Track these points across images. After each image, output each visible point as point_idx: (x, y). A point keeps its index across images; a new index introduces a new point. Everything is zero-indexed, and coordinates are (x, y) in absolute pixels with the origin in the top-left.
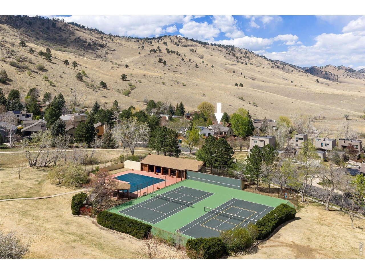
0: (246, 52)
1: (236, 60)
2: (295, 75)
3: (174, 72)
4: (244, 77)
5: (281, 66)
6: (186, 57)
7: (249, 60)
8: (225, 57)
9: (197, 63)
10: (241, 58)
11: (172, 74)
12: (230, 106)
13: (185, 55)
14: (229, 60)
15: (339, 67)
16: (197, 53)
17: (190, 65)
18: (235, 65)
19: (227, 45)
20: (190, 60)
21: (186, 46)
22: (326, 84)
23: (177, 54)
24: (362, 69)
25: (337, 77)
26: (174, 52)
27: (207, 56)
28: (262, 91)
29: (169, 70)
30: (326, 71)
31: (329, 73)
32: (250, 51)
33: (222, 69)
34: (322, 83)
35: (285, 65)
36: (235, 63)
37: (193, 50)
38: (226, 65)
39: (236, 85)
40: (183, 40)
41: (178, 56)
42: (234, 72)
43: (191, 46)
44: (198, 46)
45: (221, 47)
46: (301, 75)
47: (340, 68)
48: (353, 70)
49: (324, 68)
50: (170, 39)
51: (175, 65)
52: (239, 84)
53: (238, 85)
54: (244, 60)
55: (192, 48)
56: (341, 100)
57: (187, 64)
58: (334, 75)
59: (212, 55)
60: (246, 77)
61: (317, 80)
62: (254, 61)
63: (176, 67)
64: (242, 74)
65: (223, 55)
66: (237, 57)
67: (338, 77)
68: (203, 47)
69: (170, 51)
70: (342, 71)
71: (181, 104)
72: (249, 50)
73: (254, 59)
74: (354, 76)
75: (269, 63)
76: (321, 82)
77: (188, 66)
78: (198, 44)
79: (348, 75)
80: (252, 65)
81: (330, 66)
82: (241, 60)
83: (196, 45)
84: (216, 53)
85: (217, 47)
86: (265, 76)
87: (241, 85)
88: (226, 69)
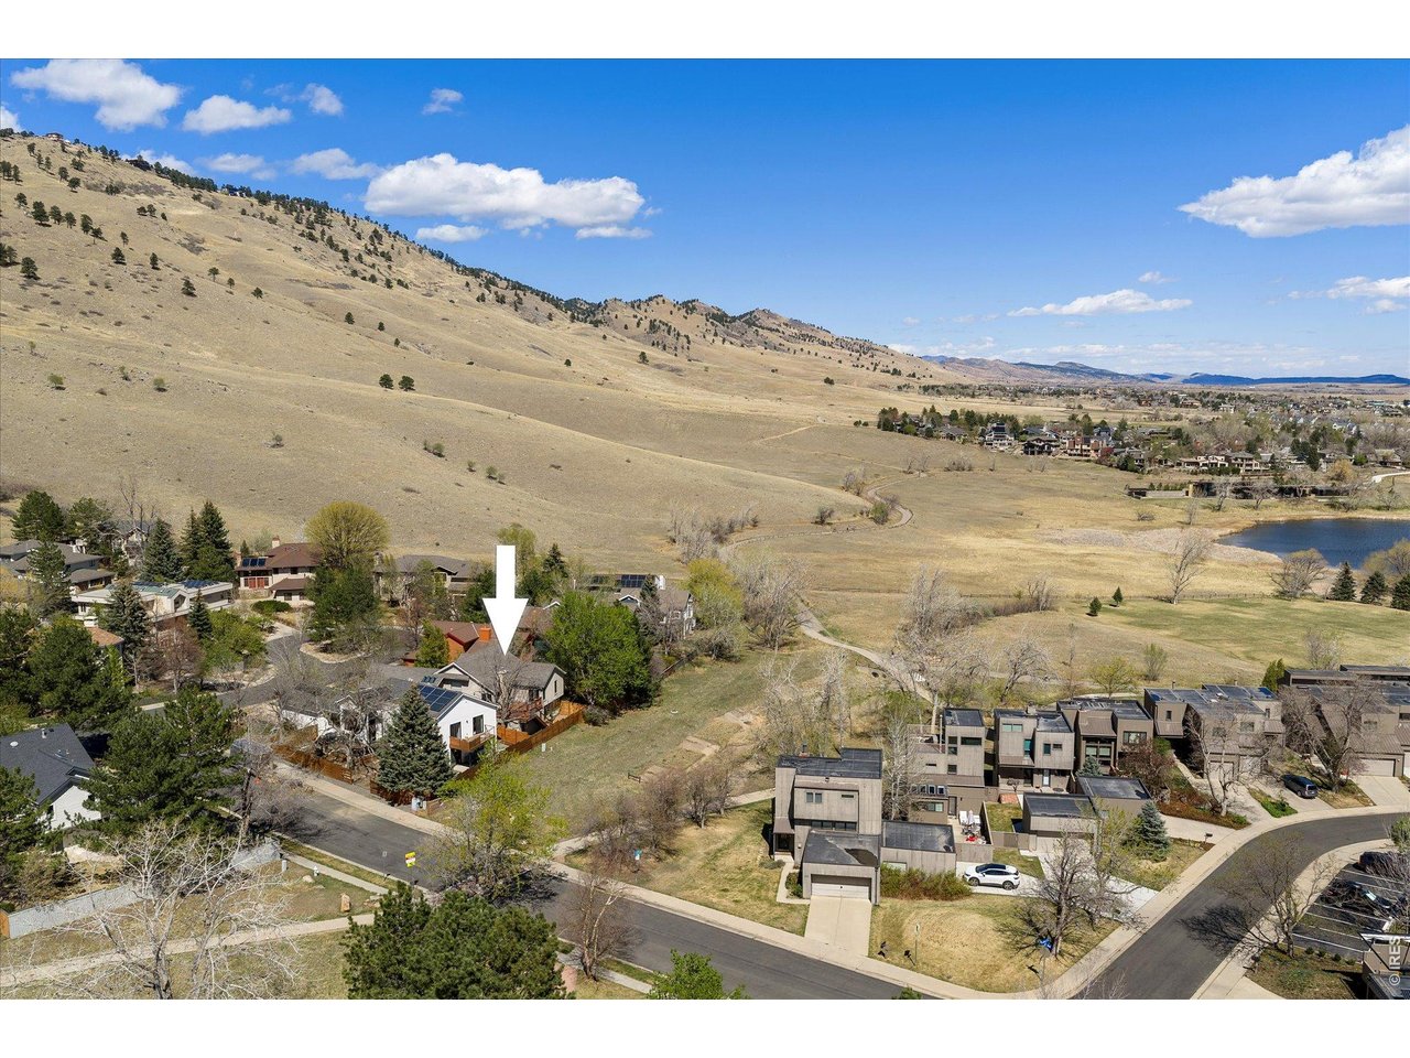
0: (375, 232)
1: (341, 264)
2: (559, 330)
3: (84, 313)
4: (397, 343)
5: (510, 295)
6: (130, 245)
7: (390, 267)
8: (295, 248)
9: (188, 274)
10: (359, 258)
11: (77, 326)
12: (409, 490)
13: (124, 236)
14: (314, 261)
15: (685, 304)
16: (171, 224)
17: (158, 284)
18: (345, 287)
19: (295, 199)
20: (154, 260)
21: (113, 190)
22: (673, 370)
23: (86, 227)
24: (747, 314)
25: (685, 340)
26: (70, 219)
27: (217, 244)
28: (506, 414)
29: (58, 303)
30: (652, 316)
31: (663, 327)
32: (392, 230)
33: (293, 302)
34: (659, 367)
35: (521, 293)
36: (340, 276)
37: (152, 210)
38: (311, 286)
39: (386, 382)
40: (95, 160)
41: (89, 238)
42: (349, 319)
43: (136, 189)
44: (172, 194)
45: (273, 202)
46: (581, 334)
47: (689, 307)
48: (726, 316)
49: (643, 307)
50: (31, 148)
51: (86, 282)
52: (396, 380)
53: (395, 383)
54: (373, 266)
55: (144, 199)
56: (753, 439)
57: (141, 278)
58: (678, 334)
59: (239, 240)
60: (402, 343)
61: (643, 353)
62: (408, 269)
63: (88, 289)
64: (381, 327)
65: (287, 241)
66: (345, 253)
67: (689, 342)
68: (196, 198)
69: (47, 209)
70: (697, 319)
71: (210, 512)
72: (386, 227)
73: (411, 264)
74: (733, 336)
75: (467, 284)
76: (656, 362)
77: (146, 286)
78: (166, 183)
79: (716, 335)
80: (406, 287)
81: (660, 300)
82: (363, 266)
83: (160, 190)
84: (256, 231)
85: (255, 201)
86: (468, 338)
87: (407, 384)
88: (311, 305)
